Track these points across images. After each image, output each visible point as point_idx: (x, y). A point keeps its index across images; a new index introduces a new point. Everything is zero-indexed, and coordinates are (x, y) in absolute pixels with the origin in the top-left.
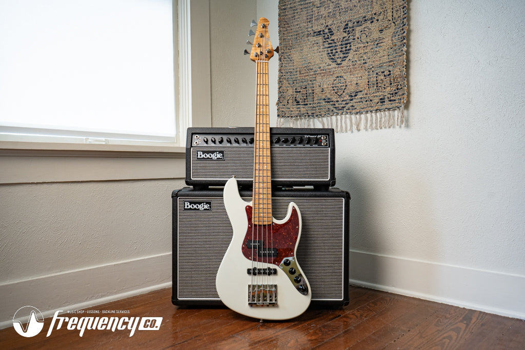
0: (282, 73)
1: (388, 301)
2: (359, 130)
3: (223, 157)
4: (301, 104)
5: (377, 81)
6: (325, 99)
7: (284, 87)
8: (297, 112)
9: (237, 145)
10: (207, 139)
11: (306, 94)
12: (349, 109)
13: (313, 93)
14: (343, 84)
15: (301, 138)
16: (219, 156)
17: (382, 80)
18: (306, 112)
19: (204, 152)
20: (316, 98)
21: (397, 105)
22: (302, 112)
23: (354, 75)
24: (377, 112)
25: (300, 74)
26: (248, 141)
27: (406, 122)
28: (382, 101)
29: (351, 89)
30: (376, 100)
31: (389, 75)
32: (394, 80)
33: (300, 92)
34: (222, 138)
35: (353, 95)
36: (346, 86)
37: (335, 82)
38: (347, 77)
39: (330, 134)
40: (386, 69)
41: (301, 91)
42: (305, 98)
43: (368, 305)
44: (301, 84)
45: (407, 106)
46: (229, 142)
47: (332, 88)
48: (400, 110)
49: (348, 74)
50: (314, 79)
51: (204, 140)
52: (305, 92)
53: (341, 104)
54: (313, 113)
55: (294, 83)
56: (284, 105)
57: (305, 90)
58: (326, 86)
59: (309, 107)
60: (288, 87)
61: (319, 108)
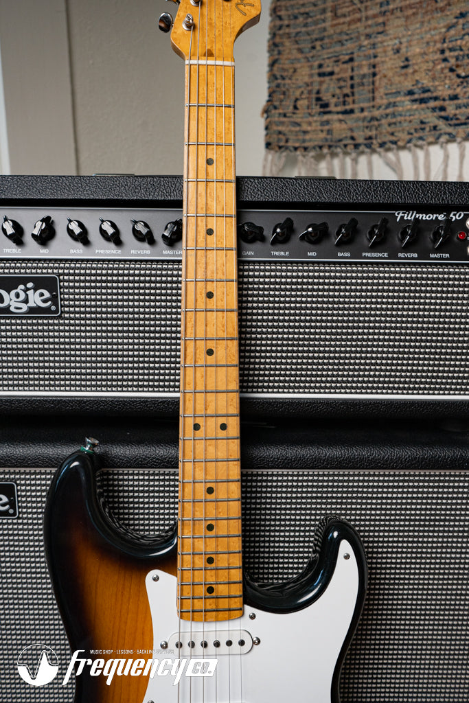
0: (280, 17)
3: (55, 304)
4: (334, 109)
6: (411, 93)
7: (285, 63)
8: (322, 135)
9: (111, 252)
11: (352, 78)
13: (374, 75)
15: (385, 221)
16: (36, 299)
18: (349, 134)
20: (382, 91)
22: (336, 136)
25: (336, 16)
26: (157, 236)
33: (331, 74)
37: (452, 32)
41: (336, 70)
42: (347, 91)
44: (338, 48)
46: (80, 236)
47: (438, 56)
50: (380, 29)
52: (349, 73)
54: (370, 138)
55: (314, 48)
56: (285, 115)
57: (348, 66)
58: (418, 50)
59: (358, 119)
60: (298, 60)
61: (390, 119)
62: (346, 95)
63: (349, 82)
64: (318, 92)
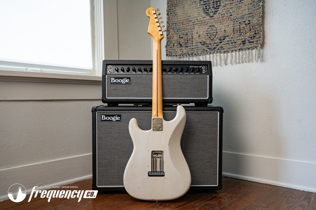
0: (169, 24)
1: (249, 187)
2: (226, 64)
3: (130, 82)
4: (183, 46)
5: (240, 28)
6: (201, 43)
7: (171, 35)
8: (181, 52)
9: (140, 73)
10: (118, 68)
11: (187, 39)
12: (219, 49)
13: (192, 38)
14: (214, 31)
15: (188, 68)
16: (127, 81)
17: (243, 27)
18: (187, 52)
19: (115, 78)
20: (194, 42)
21: (255, 45)
22: (184, 52)
23: (222, 24)
24: (240, 51)
25: (183, 24)
26: (148, 70)
27: (261, 58)
28: (244, 43)
29: (221, 34)
30: (239, 42)
31: (248, 24)
32: (253, 27)
33: (182, 38)
34: (129, 68)
35: (222, 39)
36: (217, 32)
37: (209, 30)
38: (218, 26)
39: (208, 65)
40: (246, 19)
41: (184, 37)
42: (186, 42)
43: (234, 189)
44: (184, 32)
45: (262, 46)
46: (134, 70)
47: (206, 35)
48: (257, 48)
49: (219, 24)
50: (193, 28)
51: (116, 69)
52: (186, 38)
53: (213, 46)
54: (192, 53)
55: (178, 31)
56: (171, 48)
57: (186, 36)
58: (202, 33)
59: (189, 48)
60: (174, 34)
61: (196, 49)
62: (186, 43)
63: (187, 40)
64: (179, 42)
